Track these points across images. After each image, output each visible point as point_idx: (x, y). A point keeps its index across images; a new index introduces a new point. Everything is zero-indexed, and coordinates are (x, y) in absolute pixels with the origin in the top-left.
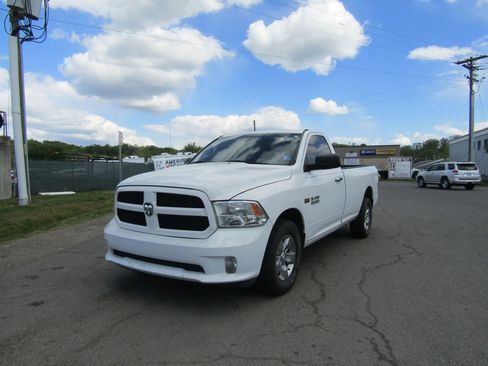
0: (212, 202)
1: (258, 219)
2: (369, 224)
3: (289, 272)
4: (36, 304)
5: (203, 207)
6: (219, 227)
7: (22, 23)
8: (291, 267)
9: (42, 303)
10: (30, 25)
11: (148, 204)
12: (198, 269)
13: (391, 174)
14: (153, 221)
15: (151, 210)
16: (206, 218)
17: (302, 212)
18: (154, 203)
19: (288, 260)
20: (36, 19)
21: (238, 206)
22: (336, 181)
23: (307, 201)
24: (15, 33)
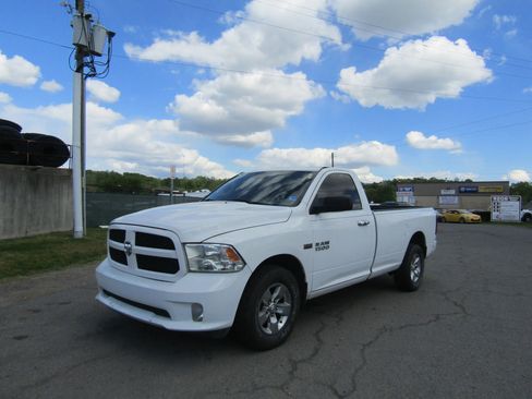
0: (184, 244)
1: (234, 265)
2: (420, 275)
3: (281, 325)
4: (20, 338)
5: (174, 248)
6: (190, 271)
7: (88, 59)
8: (284, 319)
9: (26, 337)
10: (92, 62)
11: (128, 243)
12: (164, 313)
13: (494, 216)
14: (132, 259)
15: (130, 249)
16: (177, 260)
17: (300, 259)
18: (133, 242)
19: (280, 311)
20: (99, 55)
21: (211, 250)
22: (360, 225)
23: (308, 247)
24: (79, 70)
